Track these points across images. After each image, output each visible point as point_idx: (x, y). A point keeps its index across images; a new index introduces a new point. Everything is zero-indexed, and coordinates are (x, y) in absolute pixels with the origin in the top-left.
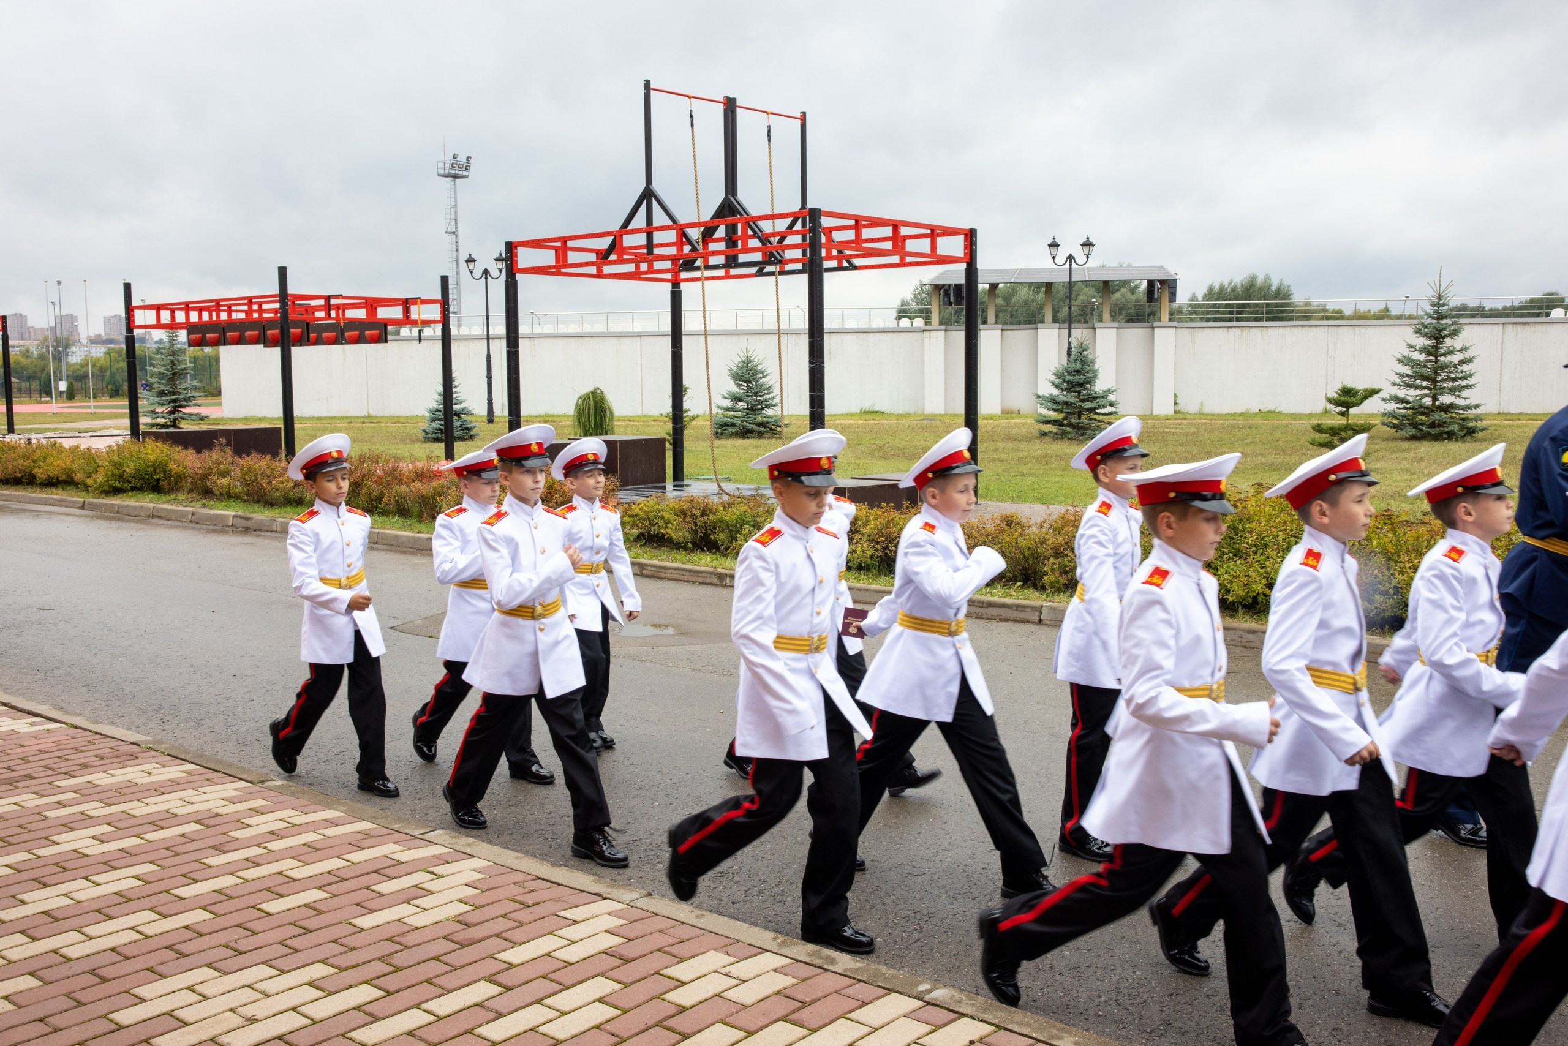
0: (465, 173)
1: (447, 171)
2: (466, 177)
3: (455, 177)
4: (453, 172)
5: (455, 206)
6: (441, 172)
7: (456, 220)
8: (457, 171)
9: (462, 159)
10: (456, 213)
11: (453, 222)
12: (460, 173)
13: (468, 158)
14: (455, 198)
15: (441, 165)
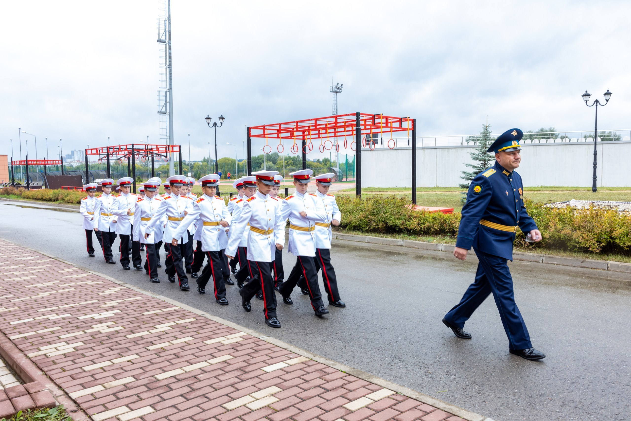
0: (341, 91)
1: (334, 90)
2: (341, 92)
3: (337, 92)
4: (336, 90)
5: (337, 104)
6: (331, 90)
7: (337, 109)
8: (337, 90)
9: (340, 85)
10: (337, 106)
11: (336, 110)
12: (338, 91)
13: (342, 85)
14: (337, 100)
15: (331, 88)
